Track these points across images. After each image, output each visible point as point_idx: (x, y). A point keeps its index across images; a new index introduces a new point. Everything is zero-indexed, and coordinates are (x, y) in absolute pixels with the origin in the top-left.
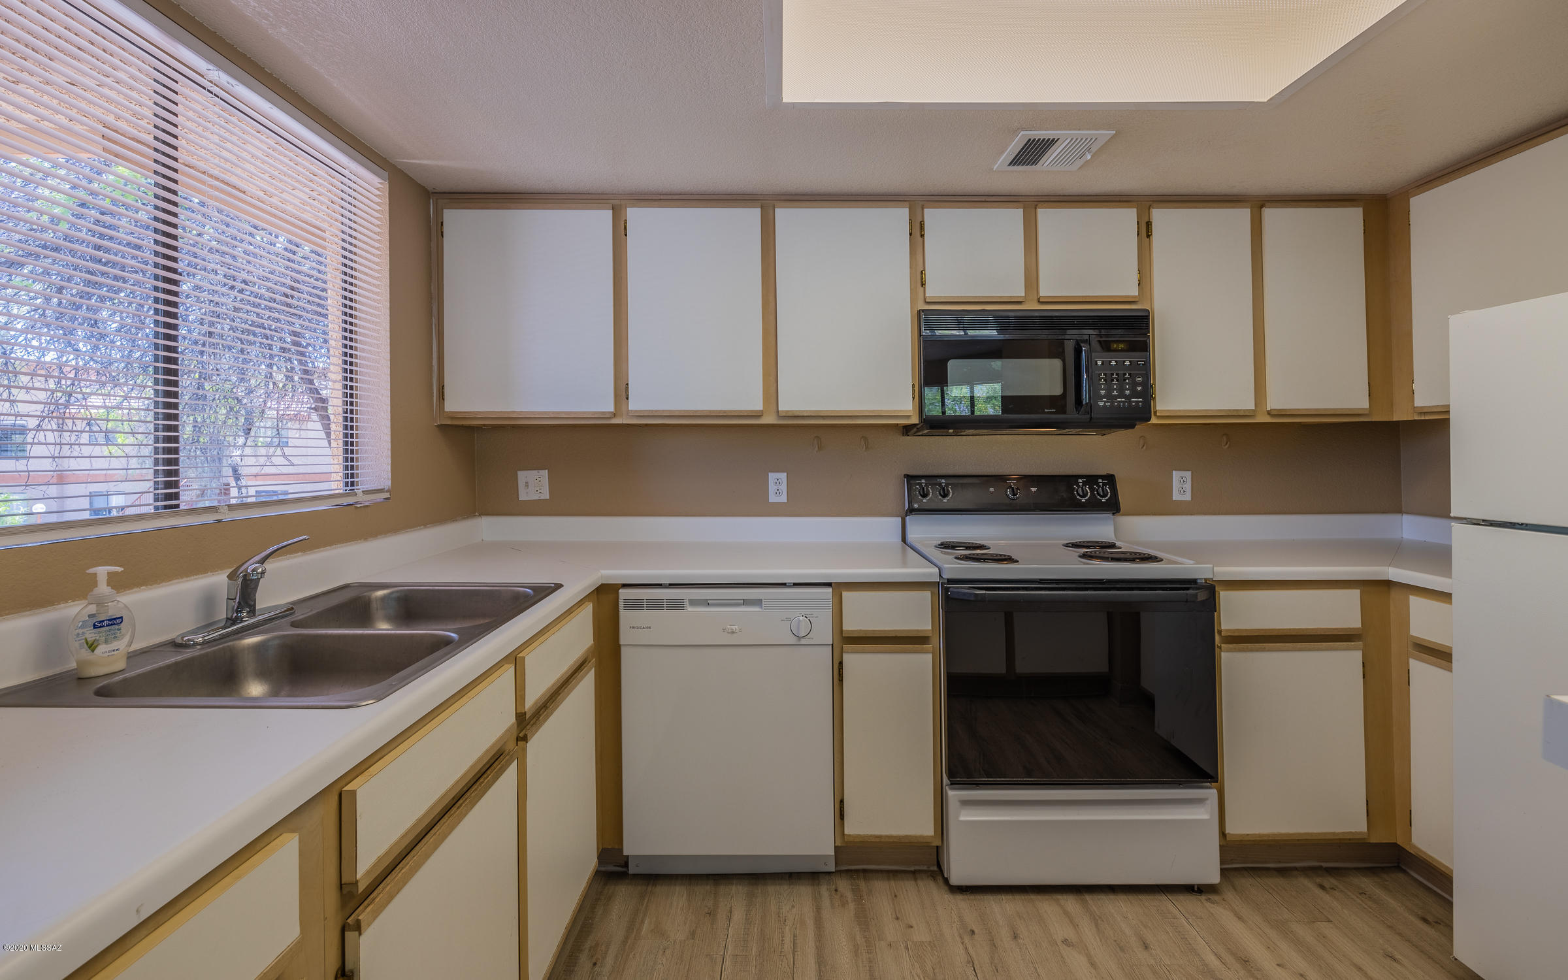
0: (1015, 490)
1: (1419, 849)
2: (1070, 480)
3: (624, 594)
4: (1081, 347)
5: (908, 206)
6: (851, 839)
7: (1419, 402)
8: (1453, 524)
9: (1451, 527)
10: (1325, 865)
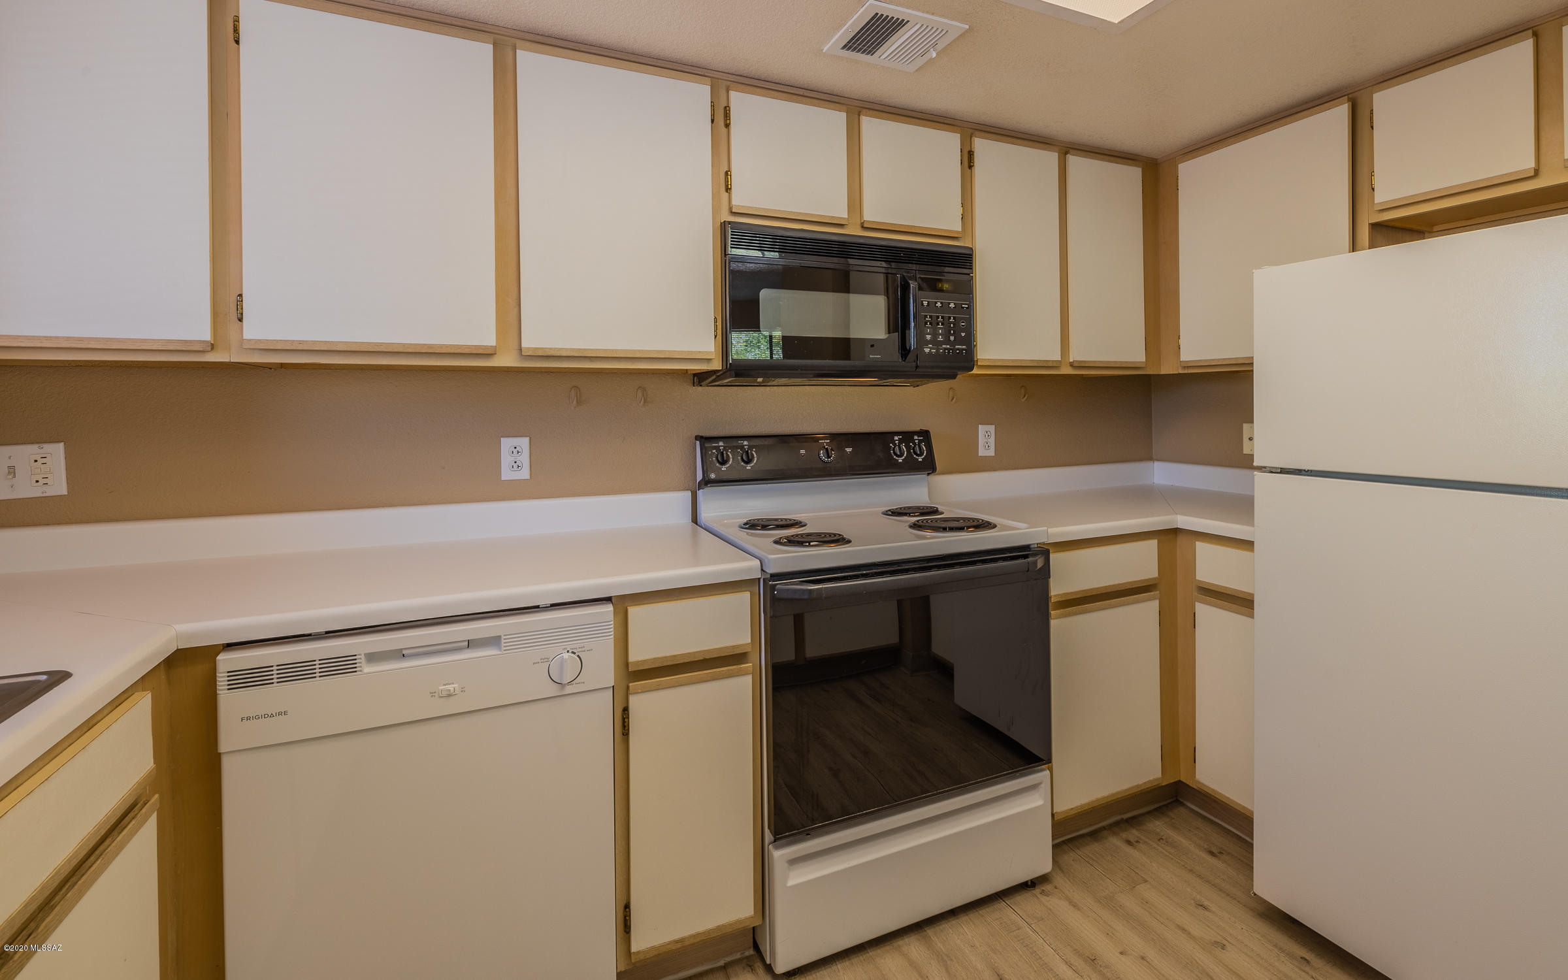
0: (829, 450)
1: (1202, 784)
2: (884, 437)
3: (226, 662)
4: (909, 285)
5: (709, 83)
6: (642, 957)
7: (1185, 356)
8: (1255, 473)
9: (1254, 476)
10: (1126, 816)
